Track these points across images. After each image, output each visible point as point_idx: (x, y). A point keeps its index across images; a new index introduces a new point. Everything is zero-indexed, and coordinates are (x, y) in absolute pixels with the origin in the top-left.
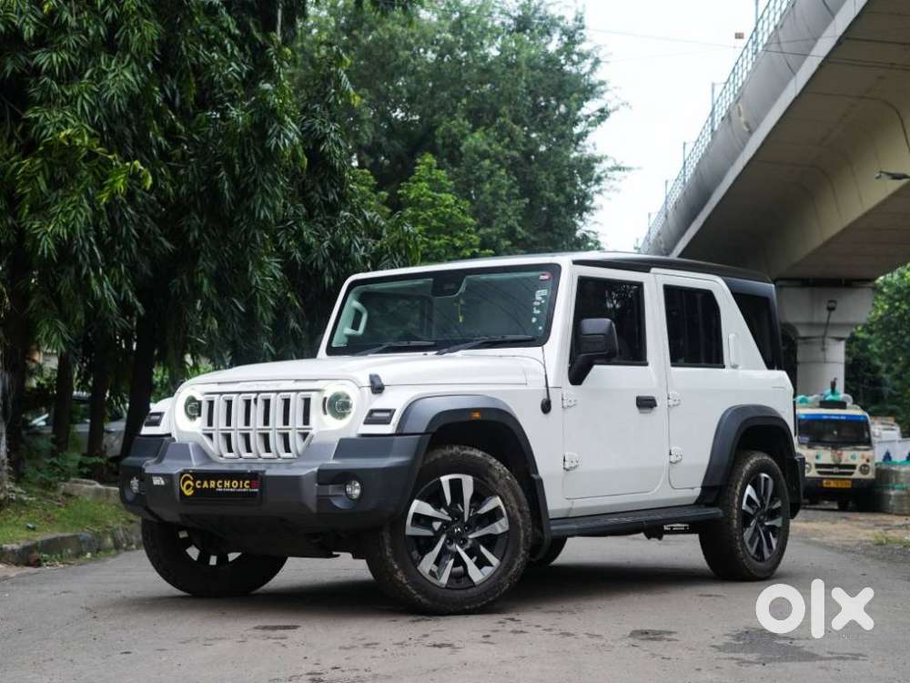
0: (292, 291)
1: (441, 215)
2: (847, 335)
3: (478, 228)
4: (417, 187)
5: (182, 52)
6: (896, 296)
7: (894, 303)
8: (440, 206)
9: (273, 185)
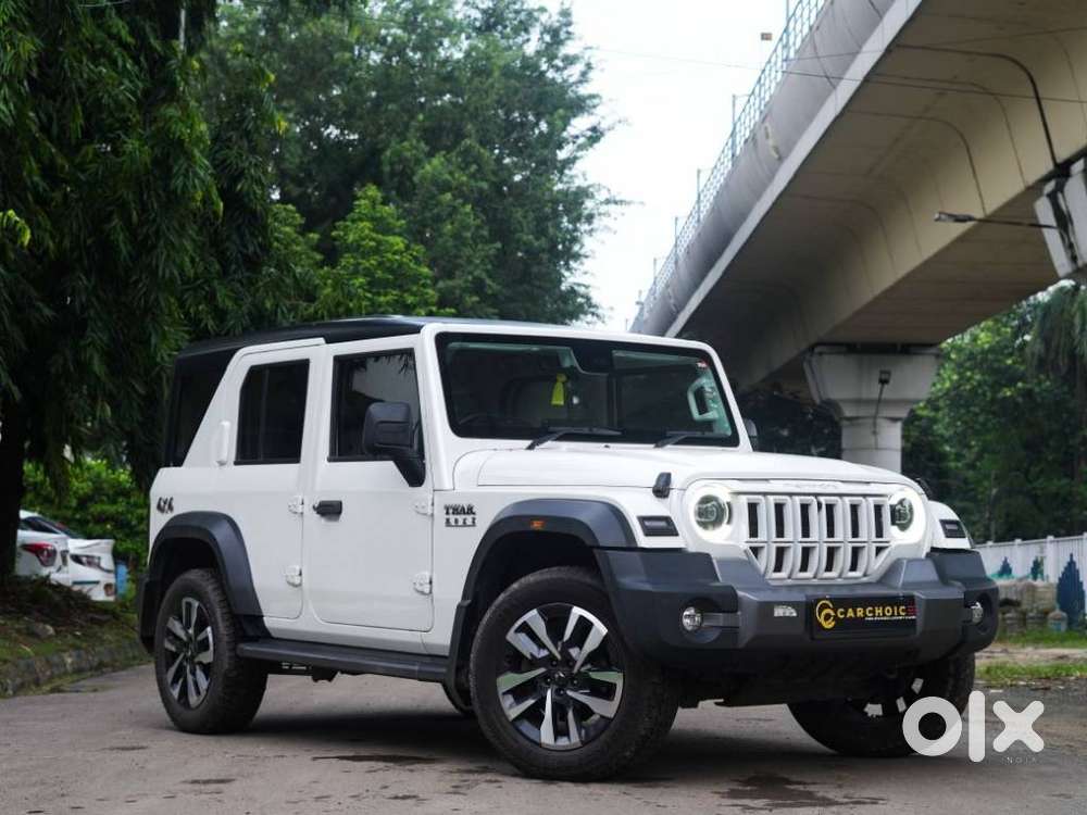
1: (388, 265)
2: (904, 414)
3: (435, 280)
4: (357, 228)
5: (65, 73)
6: (968, 364)
7: (965, 372)
8: (387, 252)
9: (180, 236)
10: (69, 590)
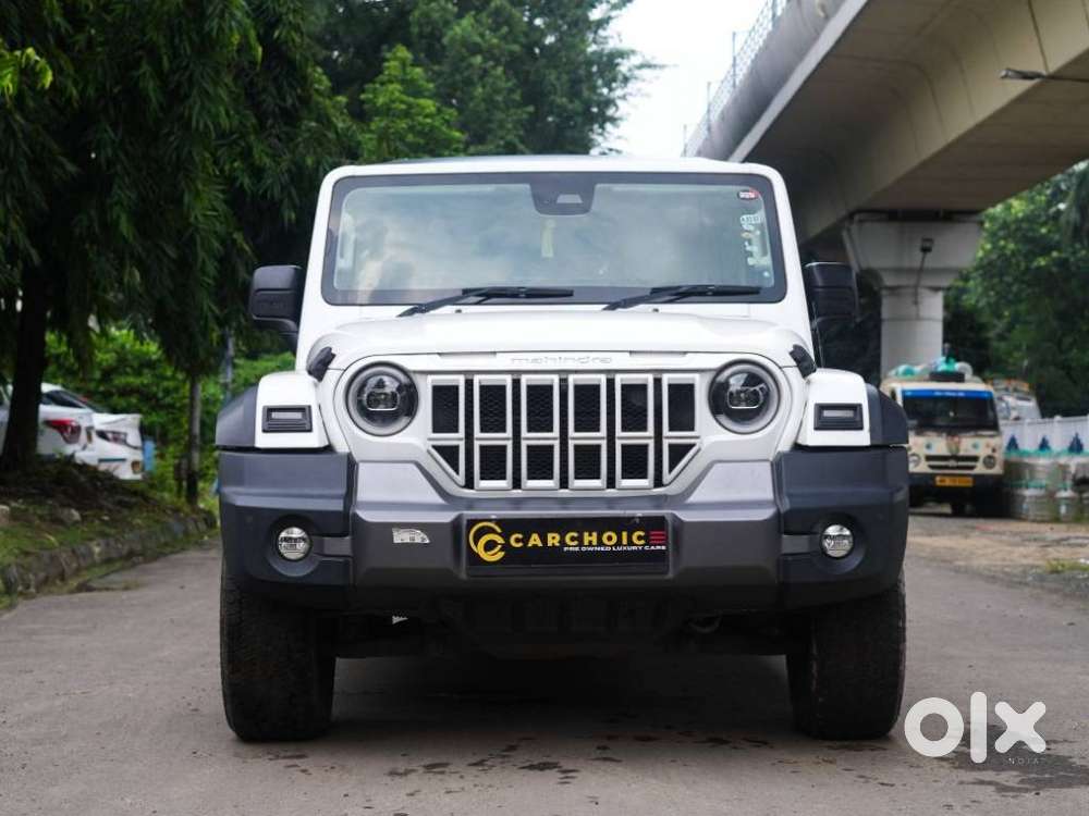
0: (239, 230)
1: (419, 128)
2: (946, 284)
4: (387, 91)
6: (1001, 233)
7: (998, 241)
8: (419, 115)
9: (216, 84)
10: (95, 470)
